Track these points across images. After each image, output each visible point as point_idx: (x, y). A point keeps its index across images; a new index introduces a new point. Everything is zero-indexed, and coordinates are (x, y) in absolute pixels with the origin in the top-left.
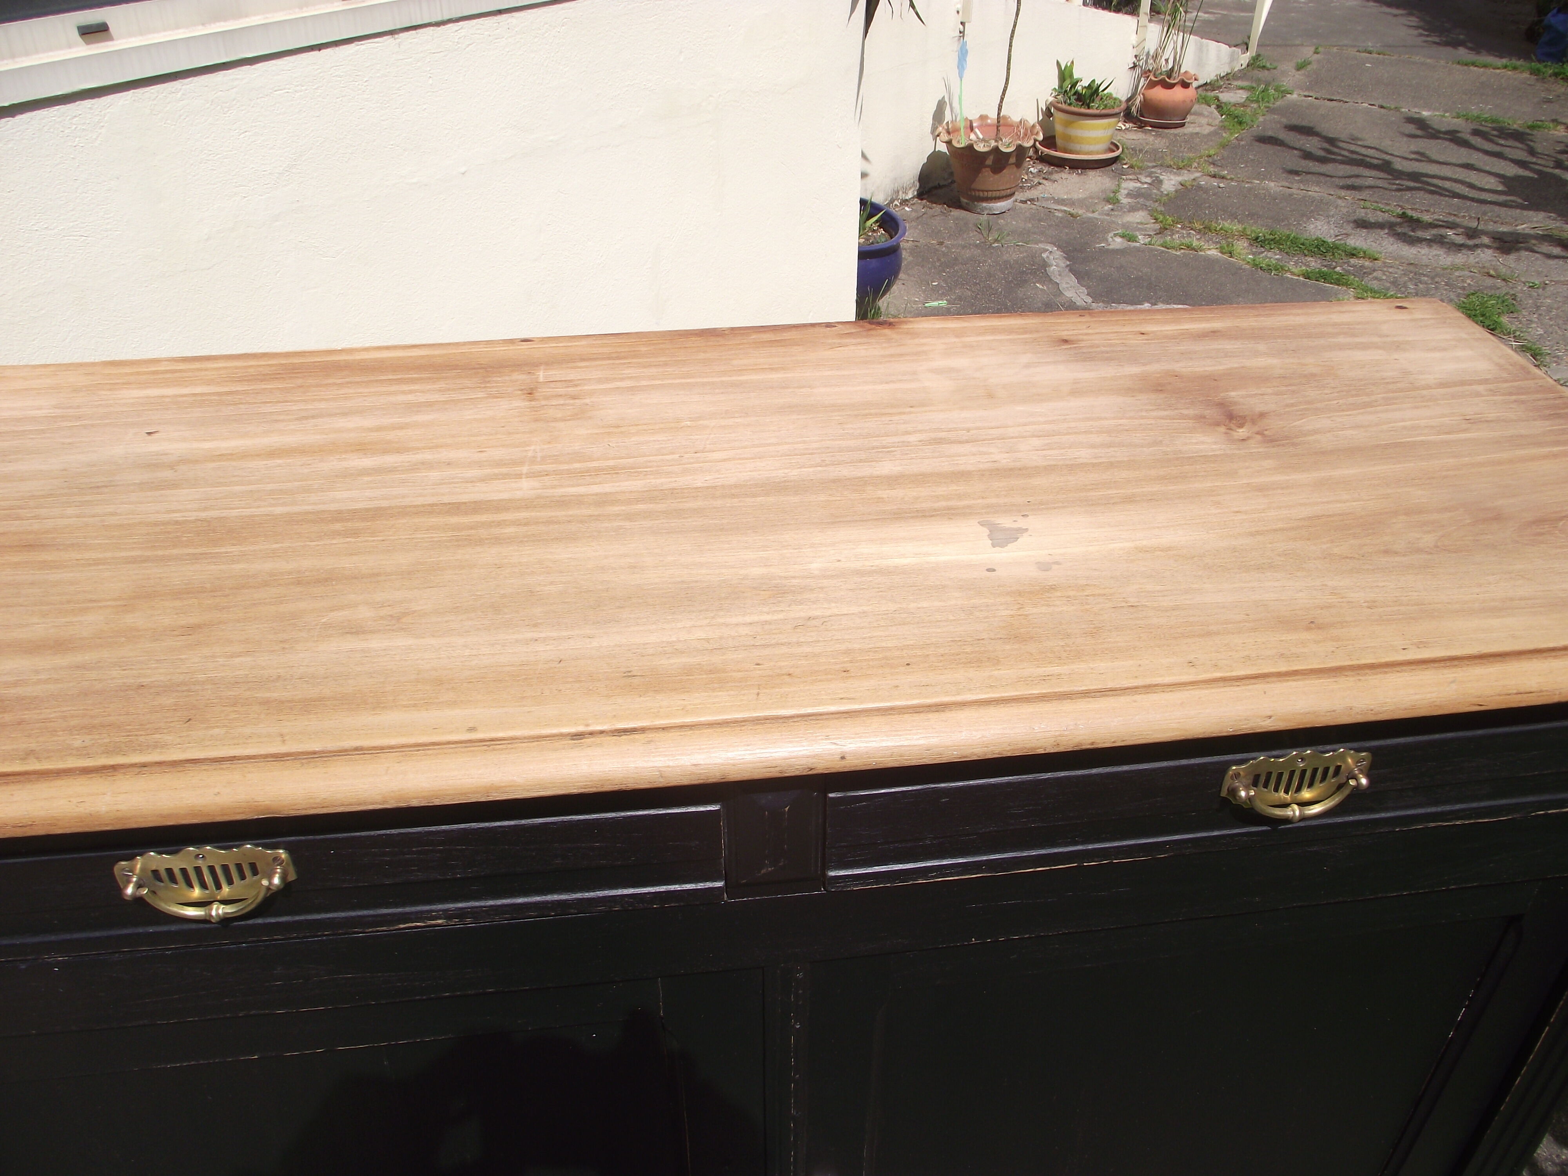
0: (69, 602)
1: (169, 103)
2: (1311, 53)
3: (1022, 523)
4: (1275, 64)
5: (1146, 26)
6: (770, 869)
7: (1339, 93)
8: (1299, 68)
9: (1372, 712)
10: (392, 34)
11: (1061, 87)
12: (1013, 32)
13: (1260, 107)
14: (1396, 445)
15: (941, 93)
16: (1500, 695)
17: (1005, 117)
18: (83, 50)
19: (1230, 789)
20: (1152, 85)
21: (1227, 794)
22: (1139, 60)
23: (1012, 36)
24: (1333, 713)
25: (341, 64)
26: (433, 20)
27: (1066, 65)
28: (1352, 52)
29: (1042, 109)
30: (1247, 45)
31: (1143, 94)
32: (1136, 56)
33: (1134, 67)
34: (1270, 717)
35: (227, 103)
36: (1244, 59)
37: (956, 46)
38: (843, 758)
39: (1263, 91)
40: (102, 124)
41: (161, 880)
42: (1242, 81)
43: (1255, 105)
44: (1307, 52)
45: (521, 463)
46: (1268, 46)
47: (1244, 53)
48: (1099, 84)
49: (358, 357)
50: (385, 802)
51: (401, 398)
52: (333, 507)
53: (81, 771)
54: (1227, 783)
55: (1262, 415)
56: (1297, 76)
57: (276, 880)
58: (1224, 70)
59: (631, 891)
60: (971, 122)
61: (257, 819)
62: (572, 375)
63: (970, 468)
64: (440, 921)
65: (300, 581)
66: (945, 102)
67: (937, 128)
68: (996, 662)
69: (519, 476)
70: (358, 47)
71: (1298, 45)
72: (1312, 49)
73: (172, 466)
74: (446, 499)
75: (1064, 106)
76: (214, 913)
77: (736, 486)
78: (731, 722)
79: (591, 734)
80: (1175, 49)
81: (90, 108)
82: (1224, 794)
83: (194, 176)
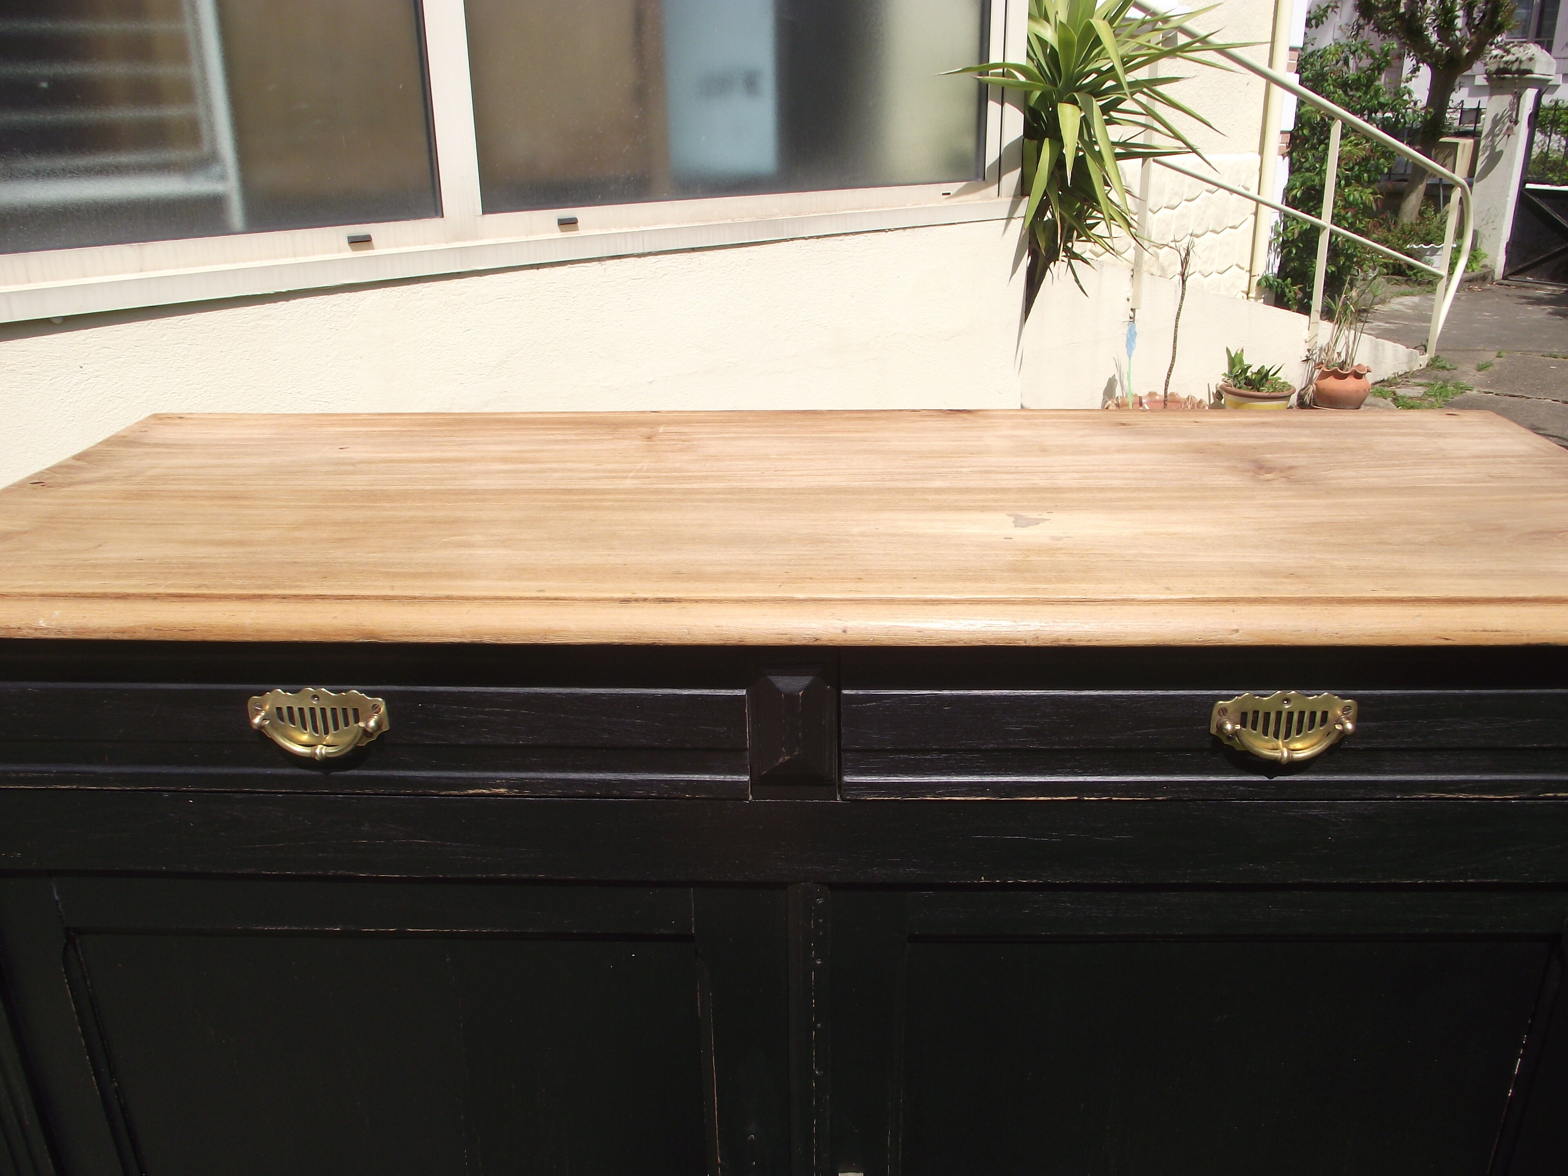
0: (254, 524)
1: (410, 301)
2: (1494, 357)
3: (1045, 515)
4: (1454, 366)
5: (1317, 323)
6: (786, 758)
7: (1521, 390)
8: (1480, 369)
9: (1338, 635)
10: (599, 261)
11: (1231, 372)
12: (1178, 314)
13: (1437, 400)
14: (1415, 488)
15: (1112, 372)
16: (1465, 631)
17: (1172, 394)
18: (349, 253)
19: (1218, 725)
20: (1324, 375)
21: (1217, 732)
22: (1312, 354)
23: (1177, 318)
24: (1298, 633)
25: (555, 281)
26: (636, 252)
27: (1236, 354)
28: (1538, 357)
29: (1213, 393)
30: (1425, 347)
31: (1315, 384)
32: (1309, 350)
33: (1307, 360)
34: (1237, 631)
35: (457, 305)
36: (1423, 360)
37: (1125, 330)
38: (845, 631)
39: (1442, 388)
40: (355, 313)
41: (282, 719)
42: (1421, 379)
43: (1433, 399)
44: (1490, 356)
45: (630, 471)
46: (1449, 350)
47: (1423, 355)
48: (1268, 369)
49: (516, 416)
50: (463, 636)
51: (542, 437)
52: (471, 488)
53: (235, 597)
54: (1215, 717)
55: (1291, 468)
56: (1477, 376)
57: (372, 723)
58: (1402, 369)
59: (667, 777)
60: (1140, 398)
61: (362, 642)
62: (686, 430)
63: (1010, 486)
64: (502, 790)
65: (433, 521)
66: (1115, 380)
67: (1106, 401)
68: (994, 580)
69: (626, 478)
70: (570, 269)
71: (1480, 350)
72: (1495, 354)
73: (353, 464)
74: (562, 487)
75: (1233, 389)
76: (318, 751)
77: (803, 489)
78: (753, 600)
79: (636, 600)
80: (1347, 344)
81: (348, 300)
82: (1213, 730)
83: (423, 362)
